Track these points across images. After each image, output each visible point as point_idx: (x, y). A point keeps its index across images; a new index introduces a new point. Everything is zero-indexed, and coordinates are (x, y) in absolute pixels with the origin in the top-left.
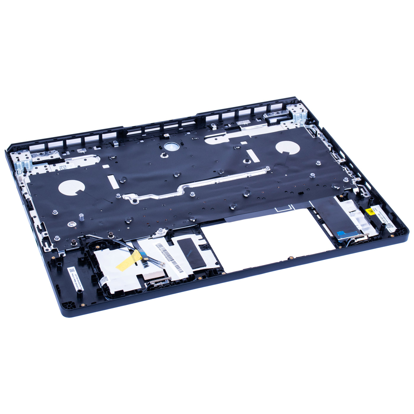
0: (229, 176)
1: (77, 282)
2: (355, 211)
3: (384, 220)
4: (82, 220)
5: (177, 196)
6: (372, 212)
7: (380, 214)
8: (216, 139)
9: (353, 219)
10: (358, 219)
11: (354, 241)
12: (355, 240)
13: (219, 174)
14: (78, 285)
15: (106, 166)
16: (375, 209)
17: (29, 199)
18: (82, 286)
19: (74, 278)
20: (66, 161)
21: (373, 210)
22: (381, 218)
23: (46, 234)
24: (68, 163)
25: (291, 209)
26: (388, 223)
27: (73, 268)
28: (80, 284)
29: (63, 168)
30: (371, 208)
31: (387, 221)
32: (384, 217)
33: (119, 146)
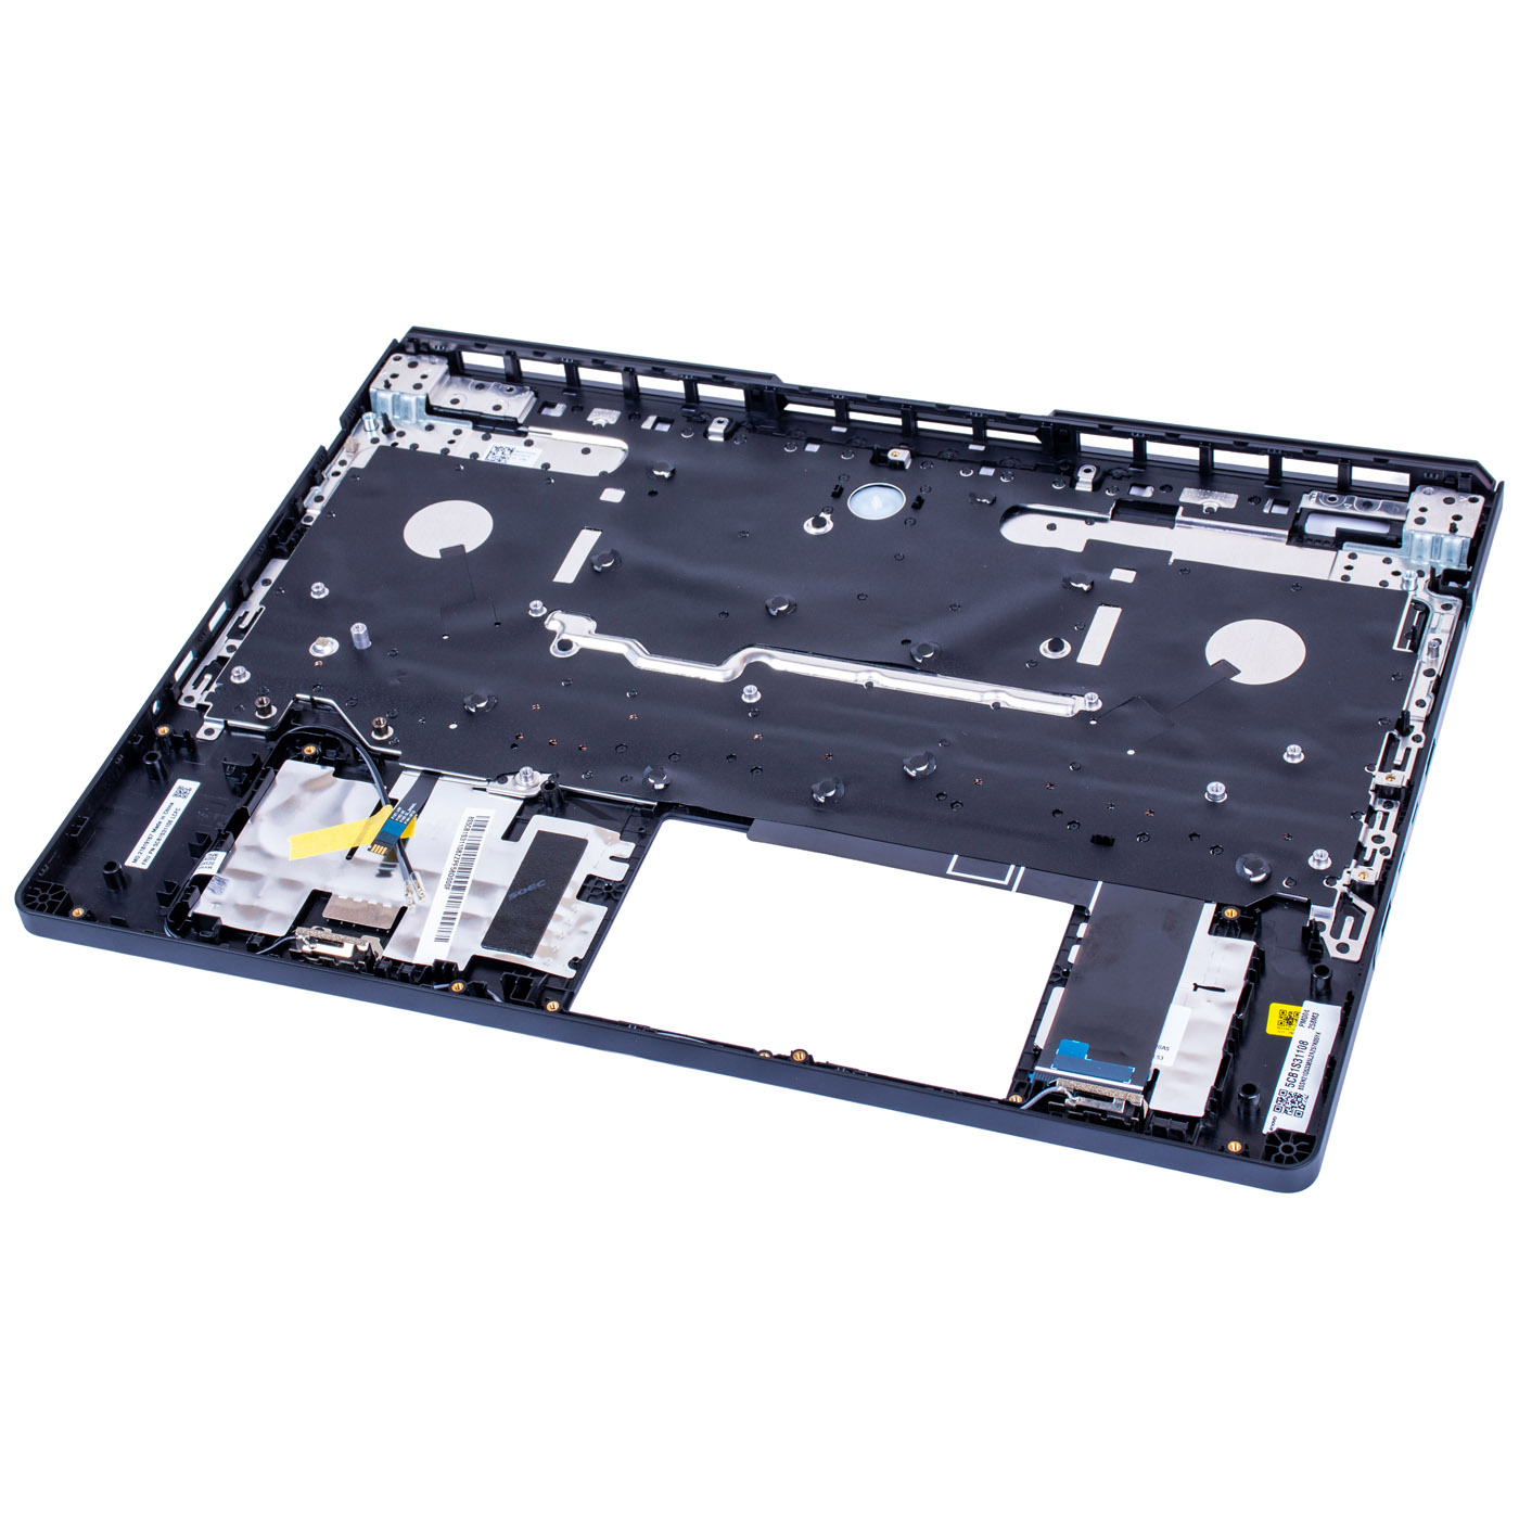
0: (939, 679)
1: (156, 835)
2: (1223, 990)
3: (1300, 1074)
4: (361, 644)
5: (704, 681)
6: (1290, 1024)
7: (1309, 1047)
8: (1052, 527)
9: (1177, 1018)
10: (1193, 1027)
11: (1061, 1097)
12: (1070, 1095)
13: (912, 657)
14: (149, 847)
15: (613, 495)
16: (1310, 1017)
17: (309, 519)
18: (155, 853)
19: (163, 817)
20: (530, 436)
21: (1301, 1015)
22: (1297, 1062)
23: (231, 649)
24: (529, 443)
25: (1006, 882)
26: (1300, 1092)
27: (193, 786)
28: (156, 844)
29: (500, 453)
30: (1301, 1005)
31: (1306, 1082)
32: (1309, 1064)
33: (725, 439)
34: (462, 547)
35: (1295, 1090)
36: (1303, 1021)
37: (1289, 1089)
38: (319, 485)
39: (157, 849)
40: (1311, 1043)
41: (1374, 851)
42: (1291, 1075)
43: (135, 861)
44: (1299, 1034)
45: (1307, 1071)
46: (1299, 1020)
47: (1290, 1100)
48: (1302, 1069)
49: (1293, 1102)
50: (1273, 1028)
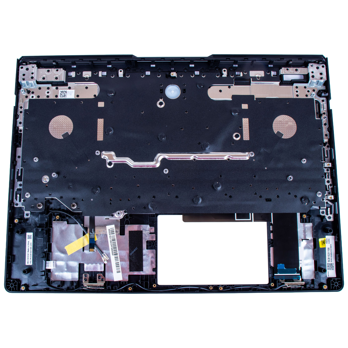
0: (212, 154)
1: (29, 253)
6: (324, 243)
13: (202, 148)
14: (29, 257)
15: (101, 104)
16: (328, 240)
17: (21, 131)
18: (32, 259)
19: (28, 247)
20: (69, 85)
21: (326, 240)
22: (329, 254)
23: (20, 185)
24: (70, 88)
25: (250, 219)
26: (331, 263)
27: (31, 234)
28: (31, 256)
29: (63, 93)
30: (325, 237)
31: (332, 259)
32: (331, 254)
33: (124, 76)
34: (67, 133)
35: (330, 263)
36: (327, 242)
37: (329, 263)
38: (18, 118)
39: (32, 257)
40: (330, 248)
41: (328, 186)
42: (328, 258)
43: (28, 263)
44: (327, 246)
45: (331, 256)
46: (326, 242)
47: (330, 266)
48: (330, 256)
49: (331, 266)
50: (321, 246)
